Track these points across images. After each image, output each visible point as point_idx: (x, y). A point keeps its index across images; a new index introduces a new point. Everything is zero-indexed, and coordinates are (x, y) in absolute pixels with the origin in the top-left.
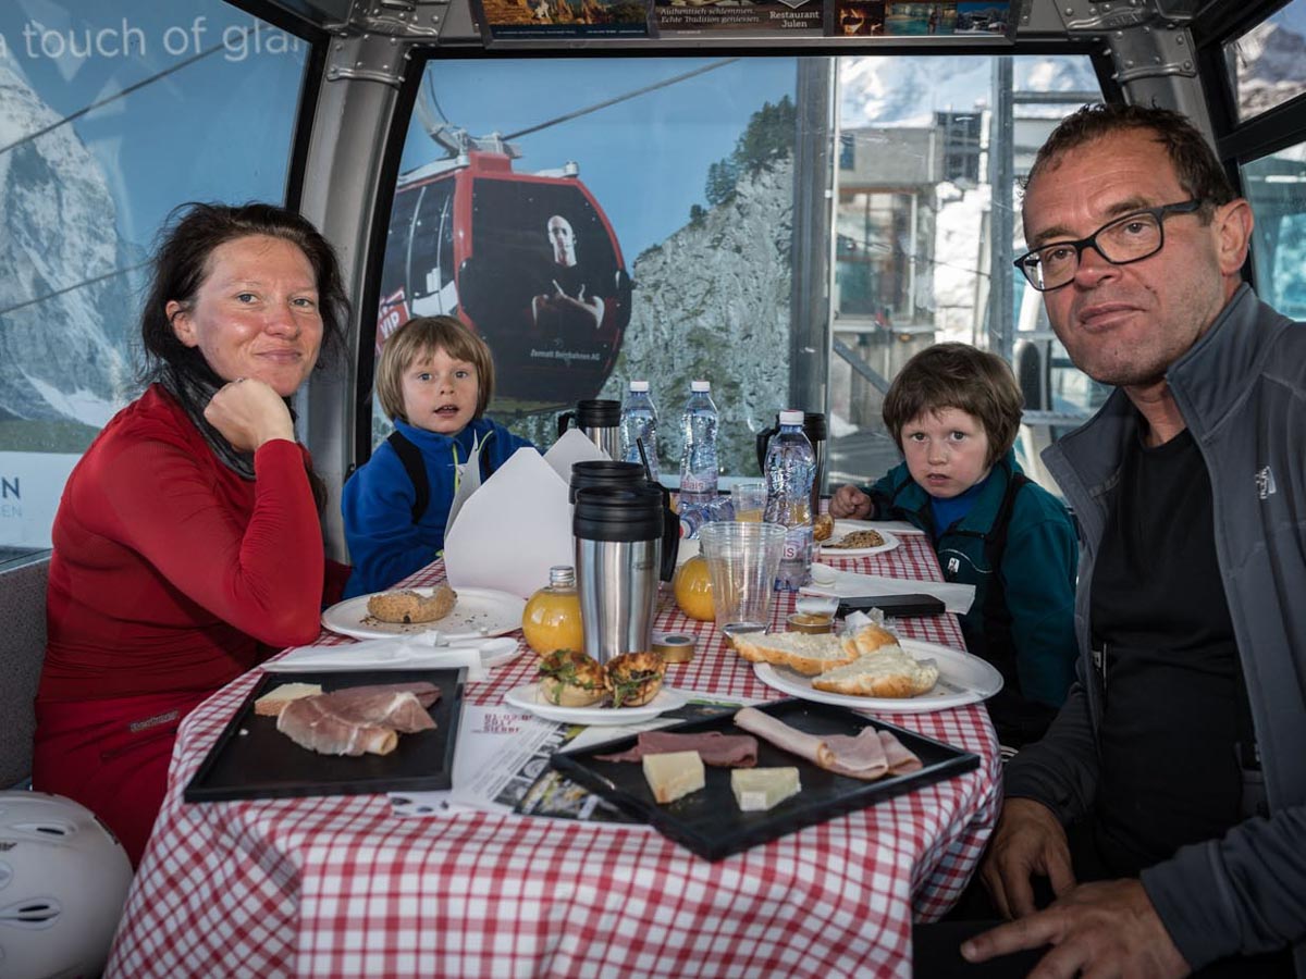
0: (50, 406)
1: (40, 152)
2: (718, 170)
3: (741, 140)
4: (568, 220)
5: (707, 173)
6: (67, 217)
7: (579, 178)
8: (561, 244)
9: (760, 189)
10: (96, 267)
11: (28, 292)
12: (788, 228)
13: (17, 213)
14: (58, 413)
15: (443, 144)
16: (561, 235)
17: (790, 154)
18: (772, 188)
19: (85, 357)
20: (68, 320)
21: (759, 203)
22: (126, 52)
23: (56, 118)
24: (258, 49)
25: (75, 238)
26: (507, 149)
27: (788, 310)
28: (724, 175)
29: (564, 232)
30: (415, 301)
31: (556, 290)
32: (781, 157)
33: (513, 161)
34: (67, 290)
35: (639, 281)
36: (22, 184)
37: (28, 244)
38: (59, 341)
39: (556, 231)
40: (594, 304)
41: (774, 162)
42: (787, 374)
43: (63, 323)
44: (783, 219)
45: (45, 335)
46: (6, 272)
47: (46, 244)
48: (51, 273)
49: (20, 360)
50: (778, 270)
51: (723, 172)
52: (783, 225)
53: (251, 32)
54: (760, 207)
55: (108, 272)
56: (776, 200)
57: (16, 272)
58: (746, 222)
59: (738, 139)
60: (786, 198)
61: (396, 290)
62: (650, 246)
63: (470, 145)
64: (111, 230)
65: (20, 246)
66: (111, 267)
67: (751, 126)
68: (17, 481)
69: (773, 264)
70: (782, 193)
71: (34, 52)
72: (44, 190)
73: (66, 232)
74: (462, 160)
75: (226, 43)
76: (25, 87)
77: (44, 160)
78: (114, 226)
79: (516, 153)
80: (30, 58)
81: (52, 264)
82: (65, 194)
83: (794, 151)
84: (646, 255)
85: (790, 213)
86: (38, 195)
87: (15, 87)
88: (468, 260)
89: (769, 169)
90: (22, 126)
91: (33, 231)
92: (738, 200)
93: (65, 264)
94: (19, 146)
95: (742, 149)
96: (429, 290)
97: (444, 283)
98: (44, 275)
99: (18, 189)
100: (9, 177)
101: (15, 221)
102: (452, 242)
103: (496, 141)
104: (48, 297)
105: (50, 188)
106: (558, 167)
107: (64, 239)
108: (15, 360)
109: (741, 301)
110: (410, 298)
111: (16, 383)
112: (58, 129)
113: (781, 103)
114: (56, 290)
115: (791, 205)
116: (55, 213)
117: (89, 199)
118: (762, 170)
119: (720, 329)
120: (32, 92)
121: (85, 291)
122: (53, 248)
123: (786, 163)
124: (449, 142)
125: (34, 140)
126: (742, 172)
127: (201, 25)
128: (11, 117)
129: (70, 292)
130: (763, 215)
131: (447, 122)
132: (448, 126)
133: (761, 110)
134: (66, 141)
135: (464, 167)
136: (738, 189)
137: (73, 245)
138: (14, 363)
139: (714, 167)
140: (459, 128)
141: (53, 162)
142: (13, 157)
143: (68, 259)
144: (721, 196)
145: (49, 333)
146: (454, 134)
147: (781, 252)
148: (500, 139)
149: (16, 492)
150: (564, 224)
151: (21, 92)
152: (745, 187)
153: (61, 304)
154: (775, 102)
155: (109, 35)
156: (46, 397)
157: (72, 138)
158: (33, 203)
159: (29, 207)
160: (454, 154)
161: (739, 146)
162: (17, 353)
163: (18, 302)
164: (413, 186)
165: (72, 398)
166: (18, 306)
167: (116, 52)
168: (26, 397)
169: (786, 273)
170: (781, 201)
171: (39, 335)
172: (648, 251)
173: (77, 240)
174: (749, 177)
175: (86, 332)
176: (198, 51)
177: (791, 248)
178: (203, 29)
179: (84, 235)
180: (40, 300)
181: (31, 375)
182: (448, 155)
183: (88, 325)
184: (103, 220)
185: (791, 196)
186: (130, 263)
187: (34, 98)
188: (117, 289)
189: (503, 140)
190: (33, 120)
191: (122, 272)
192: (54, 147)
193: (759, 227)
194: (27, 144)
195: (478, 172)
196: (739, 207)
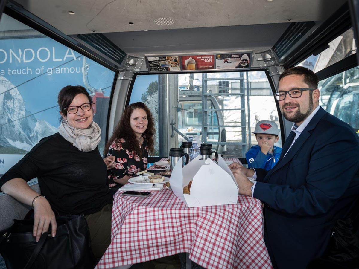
0: (10, 145)
1: (10, 93)
2: (143, 95)
3: (148, 89)
6: (15, 106)
9: (152, 99)
10: (21, 116)
11: (7, 121)
12: (157, 106)
13: (5, 105)
14: (12, 146)
15: (89, 90)
17: (157, 92)
19: (18, 134)
20: (15, 127)
22: (28, 73)
23: (14, 86)
24: (54, 73)
25: (17, 110)
28: (145, 96)
32: (155, 92)
33: (104, 94)
34: (15, 121)
36: (6, 100)
37: (8, 112)
38: (13, 131)
43: (14, 127)
44: (156, 104)
45: (10, 130)
46: (3, 117)
47: (11, 111)
48: (11, 117)
49: (4, 135)
53: (53, 69)
54: (152, 102)
55: (23, 117)
56: (155, 100)
57: (5, 117)
58: (149, 105)
60: (157, 100)
63: (95, 91)
64: (24, 109)
65: (6, 112)
66: (24, 116)
67: (149, 86)
68: (3, 160)
69: (155, 113)
70: (155, 99)
71: (10, 73)
72: (11, 101)
73: (15, 109)
74: (94, 94)
75: (48, 71)
76: (8, 80)
77: (11, 95)
78: (25, 108)
79: (104, 92)
81: (12, 115)
82: (15, 101)
85: (158, 103)
86: (10, 102)
87: (5, 81)
89: (153, 94)
91: (9, 109)
92: (147, 101)
93: (14, 115)
94: (6, 92)
95: (148, 91)
98: (10, 118)
99: (6, 101)
100: (4, 98)
101: (5, 107)
103: (100, 90)
104: (11, 122)
105: (12, 100)
107: (14, 110)
108: (3, 134)
111: (4, 140)
112: (14, 89)
113: (155, 82)
114: (13, 121)
115: (158, 101)
116: (13, 105)
117: (20, 102)
118: (152, 95)
120: (9, 81)
121: (19, 121)
122: (12, 112)
124: (91, 90)
125: (9, 91)
127: (43, 68)
128: (5, 86)
129: (16, 121)
130: (152, 103)
131: (91, 86)
132: (91, 87)
133: (151, 83)
134: (16, 91)
135: (94, 95)
136: (147, 98)
137: (16, 112)
138: (3, 135)
139: (143, 94)
140: (93, 88)
141: (13, 95)
142: (5, 94)
143: (15, 114)
144: (145, 100)
145: (11, 129)
146: (92, 89)
147: (156, 111)
149: (3, 163)
151: (7, 81)
152: (149, 98)
153: (14, 123)
154: (154, 81)
155: (24, 70)
156: (10, 143)
157: (17, 90)
158: (9, 103)
159: (8, 104)
160: (92, 93)
162: (3, 133)
163: (5, 123)
165: (16, 143)
166: (5, 124)
167: (25, 73)
168: (6, 142)
170: (156, 101)
171: (9, 130)
173: (17, 111)
174: (149, 96)
175: (18, 129)
176: (42, 73)
177: (158, 110)
178: (43, 69)
179: (19, 110)
180: (9, 123)
181: (7, 138)
183: (19, 128)
184: (22, 107)
185: (158, 100)
186: (28, 115)
187: (10, 83)
188: (25, 121)
189: (102, 90)
190: (9, 87)
191: (26, 117)
192: (13, 92)
193: (152, 106)
194: (8, 92)
195: (97, 96)
196: (148, 102)
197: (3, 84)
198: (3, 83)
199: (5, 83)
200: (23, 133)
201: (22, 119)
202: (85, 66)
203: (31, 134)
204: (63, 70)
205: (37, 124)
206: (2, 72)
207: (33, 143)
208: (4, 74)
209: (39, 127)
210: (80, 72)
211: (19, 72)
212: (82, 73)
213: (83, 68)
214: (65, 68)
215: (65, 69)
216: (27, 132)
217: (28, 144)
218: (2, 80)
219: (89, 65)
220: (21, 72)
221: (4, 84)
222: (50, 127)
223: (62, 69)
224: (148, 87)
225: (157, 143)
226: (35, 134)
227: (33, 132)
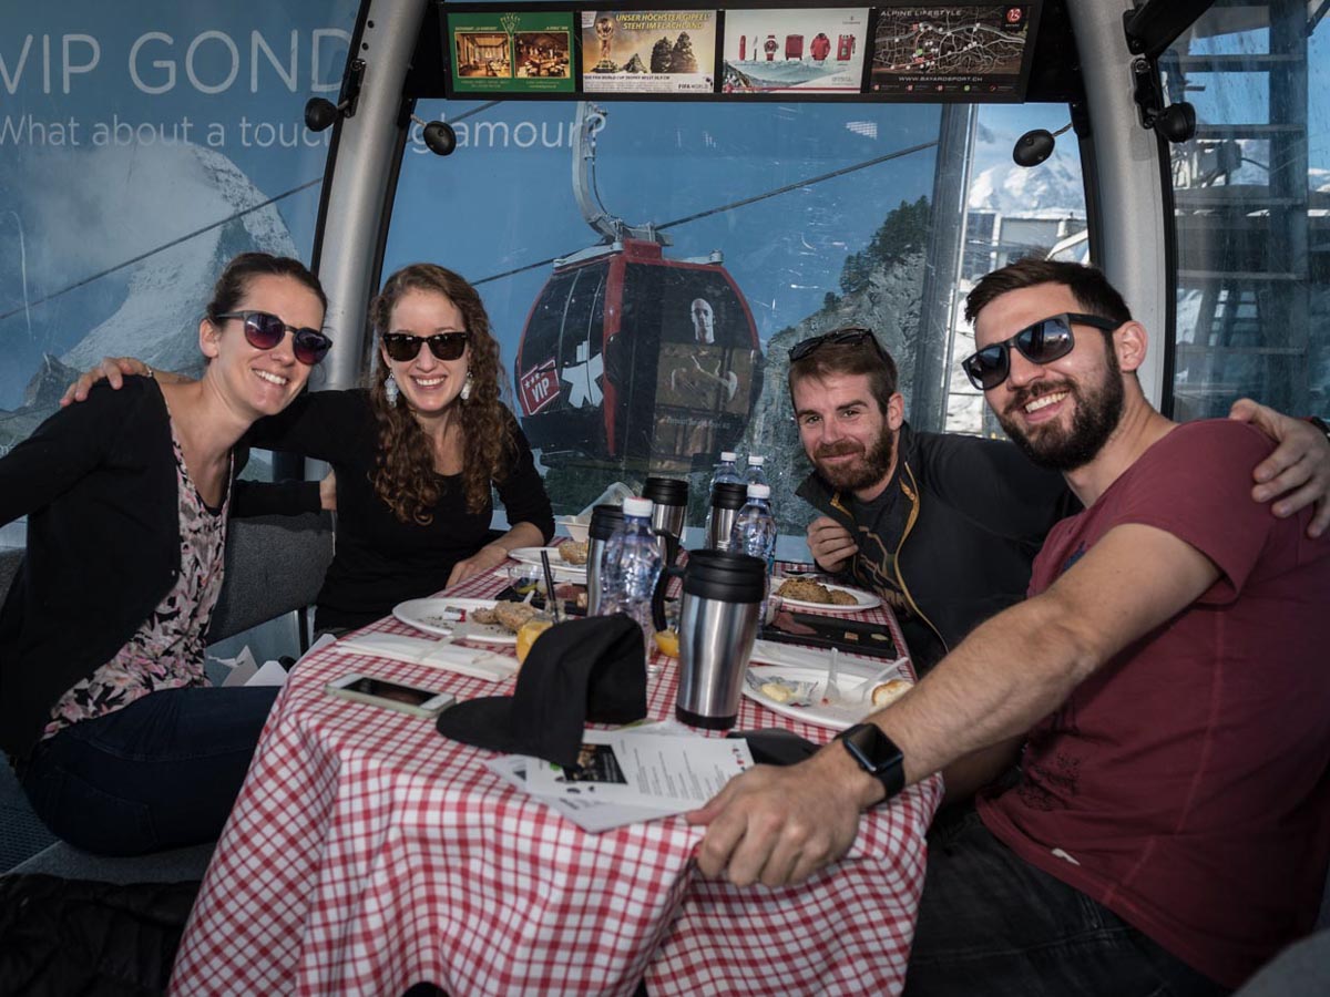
1: (247, 228)
2: (854, 262)
3: (877, 234)
4: (710, 304)
5: (843, 264)
7: (722, 265)
8: (701, 322)
9: (892, 280)
12: (916, 316)
15: (599, 230)
16: (703, 315)
17: (923, 249)
18: (903, 279)
21: (890, 292)
23: (261, 199)
26: (659, 238)
27: (911, 390)
28: (859, 267)
29: (706, 312)
30: (564, 369)
31: (694, 365)
32: (913, 252)
33: (663, 248)
35: (772, 359)
39: (698, 312)
40: (728, 378)
41: (908, 255)
44: (913, 307)
50: (902, 354)
51: (858, 263)
52: (911, 313)
54: (891, 296)
56: (906, 290)
58: (876, 310)
59: (874, 234)
60: (915, 288)
62: (784, 328)
63: (625, 232)
67: (886, 223)
69: (899, 349)
70: (913, 284)
71: (247, 141)
74: (617, 246)
76: (239, 172)
77: (250, 235)
79: (667, 242)
80: (244, 147)
83: (927, 247)
84: (779, 337)
85: (918, 304)
87: (229, 172)
88: (616, 335)
89: (902, 262)
90: (233, 205)
92: (871, 289)
94: (229, 223)
95: (878, 243)
96: (579, 360)
97: (592, 354)
100: (218, 249)
102: (602, 319)
103: (649, 231)
106: (706, 255)
110: (561, 366)
112: (263, 209)
113: (918, 203)
115: (920, 295)
118: (896, 264)
120: (243, 175)
123: (919, 257)
124: (606, 230)
125: (242, 218)
126: (875, 264)
128: (225, 197)
130: (893, 304)
131: (606, 212)
132: (605, 216)
133: (898, 209)
134: (270, 218)
135: (618, 252)
136: (871, 279)
139: (850, 259)
140: (616, 218)
141: (257, 237)
142: (223, 232)
144: (855, 285)
146: (612, 223)
147: (908, 339)
148: (652, 228)
150: (706, 306)
151: (234, 175)
152: (878, 278)
154: (912, 201)
157: (274, 215)
160: (609, 240)
161: (874, 243)
164: (571, 267)
167: (318, 142)
169: (912, 357)
170: (911, 291)
172: (782, 333)
174: (882, 269)
177: (917, 334)
182: (604, 242)
185: (921, 287)
187: (245, 182)
189: (656, 229)
190: (243, 199)
192: (259, 224)
193: (889, 314)
194: (235, 221)
195: (630, 259)
196: (871, 295)
197: (218, 188)
198: (217, 180)
199: (227, 181)
202: (587, 119)
204: (485, 131)
206: (217, 133)
208: (222, 142)
210: (559, 142)
211: (288, 138)
212: (570, 150)
213: (575, 128)
214: (493, 124)
215: (492, 129)
218: (216, 170)
219: (605, 114)
220: (300, 138)
221: (220, 184)
223: (478, 127)
224: (881, 224)
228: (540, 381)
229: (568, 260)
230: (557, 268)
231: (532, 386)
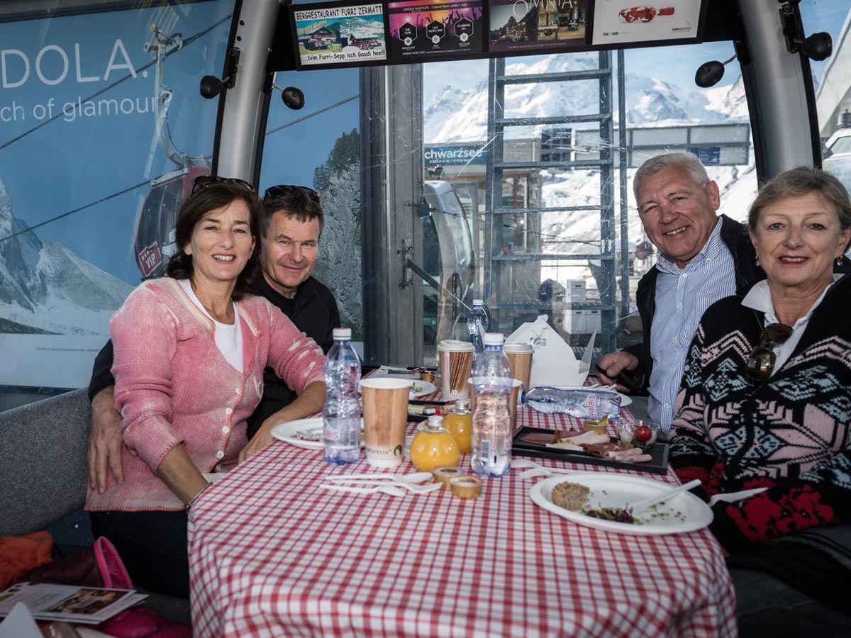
2: (319, 171)
3: (331, 154)
5: (314, 171)
9: (342, 181)
10: (2, 234)
12: (358, 202)
15: (174, 161)
17: (357, 161)
18: (348, 179)
21: (342, 188)
24: (81, 114)
27: (360, 247)
28: (323, 174)
30: (163, 247)
32: (352, 163)
41: (350, 165)
42: (360, 282)
44: (355, 196)
50: (353, 224)
51: (322, 172)
52: (355, 200)
53: (77, 105)
54: (343, 190)
55: (8, 235)
56: (351, 186)
58: (335, 199)
59: (329, 153)
60: (356, 185)
61: (153, 241)
63: (189, 161)
64: (9, 214)
66: (9, 232)
67: (335, 146)
69: (351, 222)
70: (353, 183)
74: (186, 170)
75: (64, 110)
78: (11, 211)
83: (359, 159)
85: (359, 193)
89: (347, 169)
92: (331, 187)
95: (332, 159)
96: (171, 241)
109: (334, 243)
110: (160, 246)
113: (352, 133)
115: (359, 188)
118: (343, 170)
119: (324, 259)
123: (356, 166)
124: (178, 161)
126: (332, 171)
127: (51, 102)
130: (344, 195)
131: (177, 150)
132: (177, 152)
133: (341, 137)
135: (187, 174)
136: (330, 181)
139: (317, 169)
144: (322, 184)
146: (181, 157)
147: (355, 215)
148: (204, 158)
152: (334, 180)
154: (348, 133)
160: (181, 168)
161: (329, 159)
164: (160, 185)
169: (358, 227)
170: (354, 187)
174: (336, 174)
176: (51, 117)
177: (360, 212)
182: (178, 168)
184: (5, 208)
185: (359, 183)
186: (18, 230)
188: (12, 245)
189: (206, 159)
191: (15, 236)
193: (343, 201)
196: (331, 191)
200: (10, 278)
201: (6, 242)
202: (161, 95)
203: (29, 280)
204: (104, 105)
205: (43, 253)
207: (34, 303)
209: (48, 261)
210: (147, 110)
212: (154, 114)
213: (155, 101)
214: (108, 101)
215: (108, 104)
216: (19, 276)
217: (22, 306)
219: (171, 91)
222: (75, 262)
223: (100, 103)
224: (333, 148)
225: (358, 305)
226: (40, 280)
227: (34, 275)
228: (150, 255)
229: (159, 181)
230: (153, 186)
231: (146, 259)
